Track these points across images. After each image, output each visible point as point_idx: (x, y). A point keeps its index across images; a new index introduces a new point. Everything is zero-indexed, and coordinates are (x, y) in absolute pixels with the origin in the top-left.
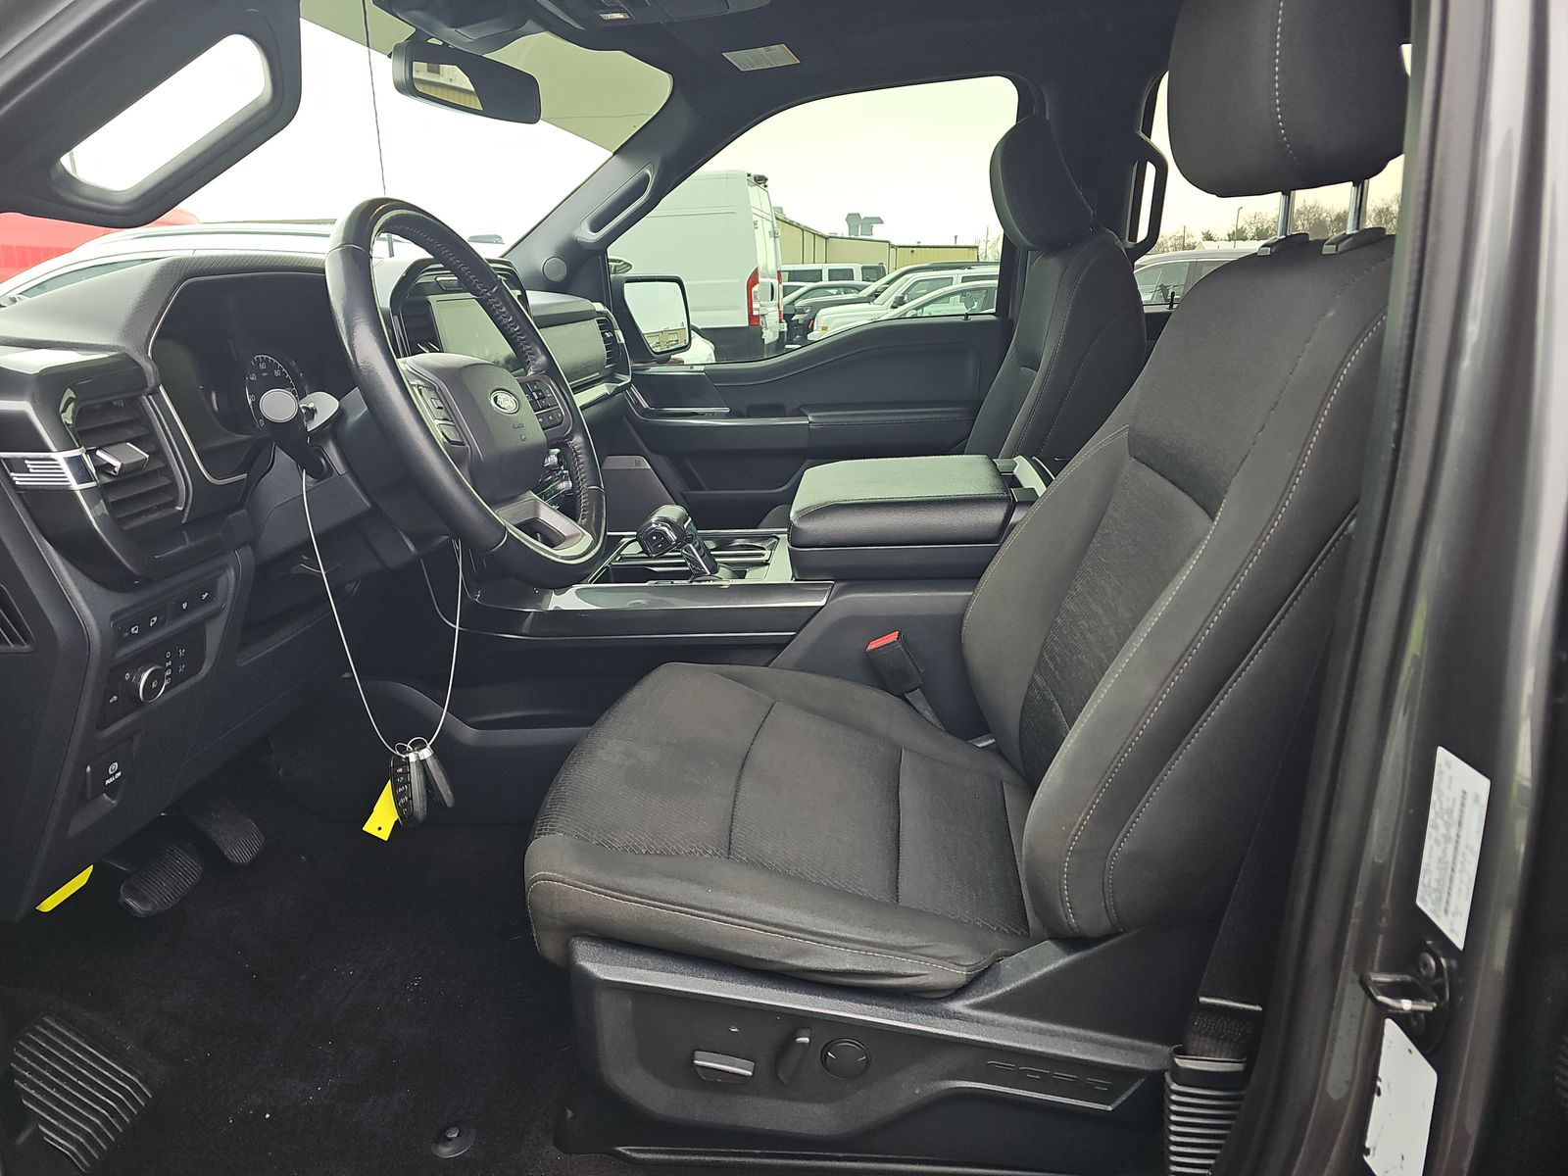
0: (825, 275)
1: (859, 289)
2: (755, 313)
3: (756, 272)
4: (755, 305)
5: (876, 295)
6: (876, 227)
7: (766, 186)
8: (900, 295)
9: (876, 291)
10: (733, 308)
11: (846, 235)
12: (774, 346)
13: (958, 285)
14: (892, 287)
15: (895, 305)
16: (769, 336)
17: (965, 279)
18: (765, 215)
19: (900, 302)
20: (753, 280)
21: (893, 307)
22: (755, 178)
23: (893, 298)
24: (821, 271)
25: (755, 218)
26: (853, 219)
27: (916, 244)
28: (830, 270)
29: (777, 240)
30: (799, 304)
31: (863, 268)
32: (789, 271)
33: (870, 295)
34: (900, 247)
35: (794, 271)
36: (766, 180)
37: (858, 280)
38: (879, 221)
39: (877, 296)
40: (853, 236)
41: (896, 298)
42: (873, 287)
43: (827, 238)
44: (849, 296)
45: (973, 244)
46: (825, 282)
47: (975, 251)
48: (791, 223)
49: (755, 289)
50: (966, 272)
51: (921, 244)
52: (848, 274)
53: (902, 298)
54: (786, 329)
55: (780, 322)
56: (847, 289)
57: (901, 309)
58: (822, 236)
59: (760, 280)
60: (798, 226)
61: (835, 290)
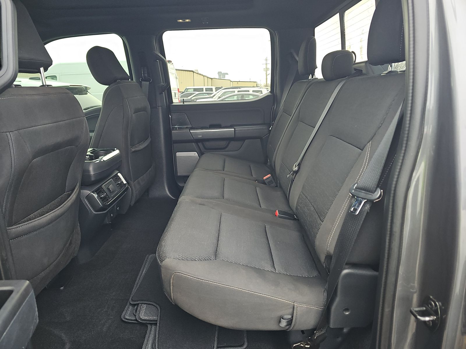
0: (204, 90)
6: (226, 76)
11: (218, 78)
13: (236, 93)
14: (218, 94)
17: (238, 91)
23: (218, 97)
24: (203, 88)
26: (219, 73)
28: (206, 88)
31: (216, 88)
32: (194, 89)
35: (195, 89)
38: (227, 74)
40: (220, 78)
43: (212, 79)
44: (208, 96)
46: (203, 92)
48: (200, 74)
50: (239, 90)
51: (240, 81)
52: (211, 90)
53: (220, 97)
58: (210, 78)
60: (202, 75)
61: (205, 94)
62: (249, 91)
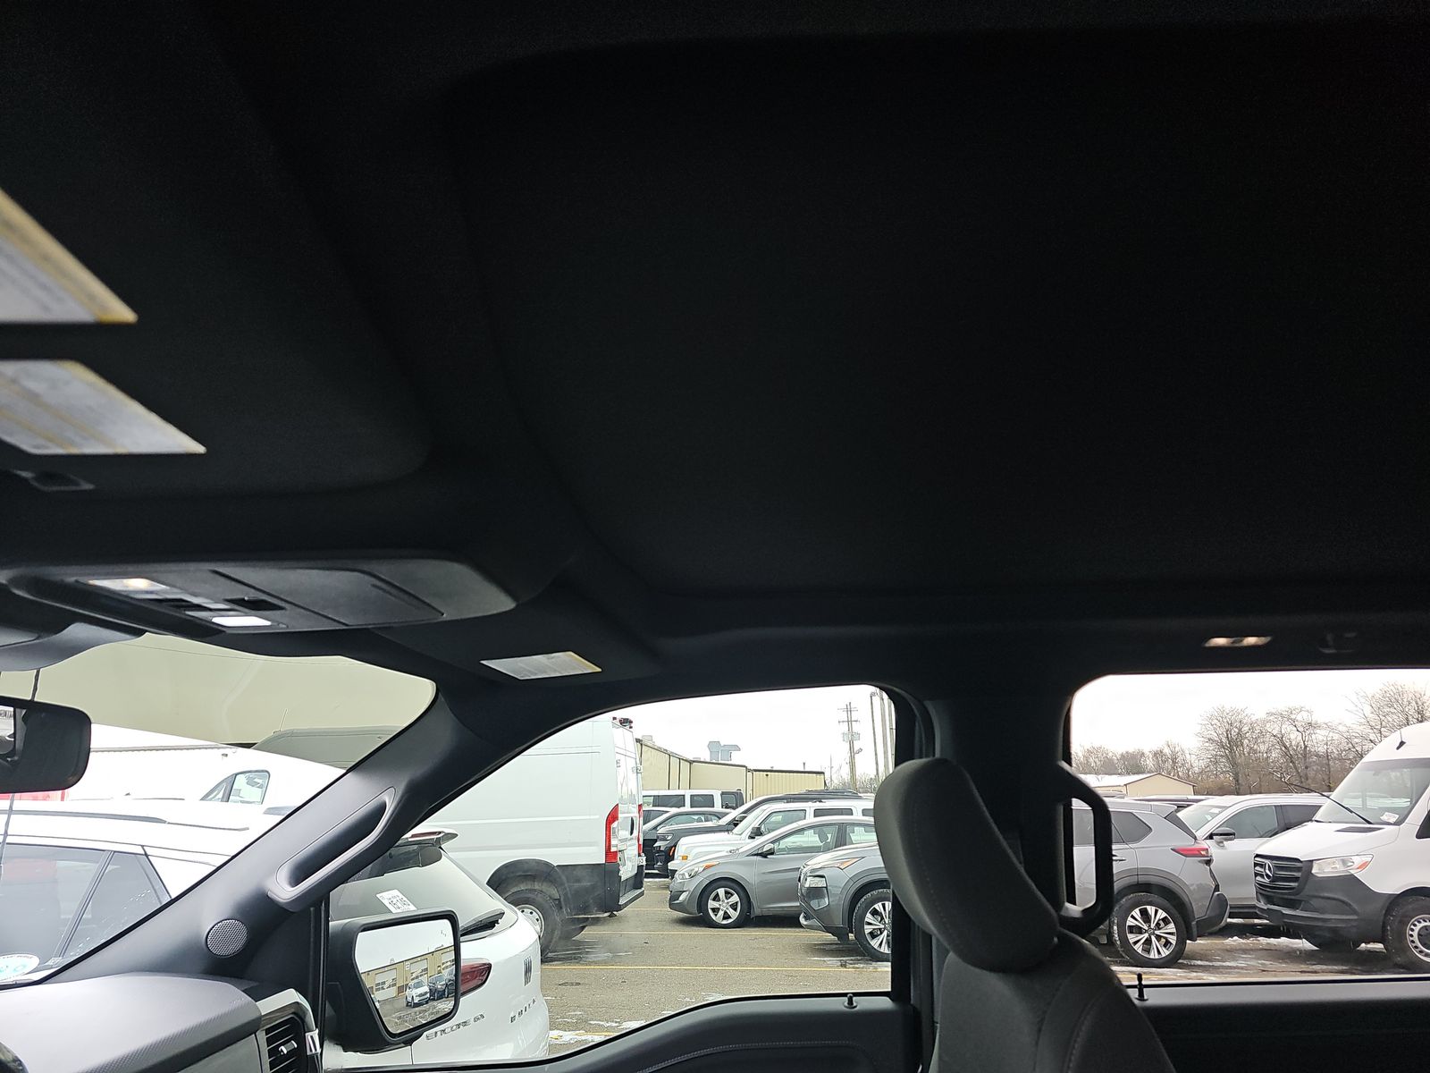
0: (688, 801)
1: (719, 816)
2: (613, 849)
3: (616, 809)
4: (614, 842)
5: (735, 823)
6: (734, 754)
7: (631, 727)
8: (757, 826)
9: (734, 819)
10: (590, 844)
11: (708, 760)
12: (631, 882)
13: (811, 819)
14: (751, 817)
15: (752, 835)
16: (627, 871)
17: (818, 813)
18: (628, 754)
19: (757, 833)
20: (612, 817)
21: (751, 837)
22: (620, 721)
23: (750, 829)
24: (684, 796)
25: (618, 757)
26: (714, 746)
27: (769, 768)
28: (684, 806)
29: (639, 775)
30: (661, 830)
31: (723, 794)
32: (654, 796)
33: (729, 824)
34: (756, 771)
35: (657, 796)
36: (631, 722)
37: (718, 807)
38: (737, 748)
39: (736, 825)
40: (714, 761)
41: (753, 829)
42: (733, 814)
43: (691, 762)
44: (709, 824)
45: (820, 770)
46: (687, 808)
47: (822, 776)
48: (660, 750)
49: (615, 825)
50: (818, 805)
51: (774, 769)
52: (708, 800)
53: (759, 829)
54: (644, 863)
55: (639, 855)
56: (707, 817)
57: (759, 840)
58: (686, 761)
59: (620, 815)
60: (665, 752)
61: (696, 817)
62: (849, 812)
